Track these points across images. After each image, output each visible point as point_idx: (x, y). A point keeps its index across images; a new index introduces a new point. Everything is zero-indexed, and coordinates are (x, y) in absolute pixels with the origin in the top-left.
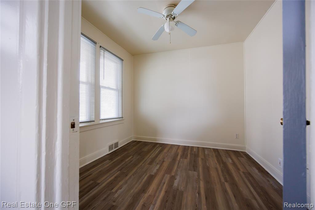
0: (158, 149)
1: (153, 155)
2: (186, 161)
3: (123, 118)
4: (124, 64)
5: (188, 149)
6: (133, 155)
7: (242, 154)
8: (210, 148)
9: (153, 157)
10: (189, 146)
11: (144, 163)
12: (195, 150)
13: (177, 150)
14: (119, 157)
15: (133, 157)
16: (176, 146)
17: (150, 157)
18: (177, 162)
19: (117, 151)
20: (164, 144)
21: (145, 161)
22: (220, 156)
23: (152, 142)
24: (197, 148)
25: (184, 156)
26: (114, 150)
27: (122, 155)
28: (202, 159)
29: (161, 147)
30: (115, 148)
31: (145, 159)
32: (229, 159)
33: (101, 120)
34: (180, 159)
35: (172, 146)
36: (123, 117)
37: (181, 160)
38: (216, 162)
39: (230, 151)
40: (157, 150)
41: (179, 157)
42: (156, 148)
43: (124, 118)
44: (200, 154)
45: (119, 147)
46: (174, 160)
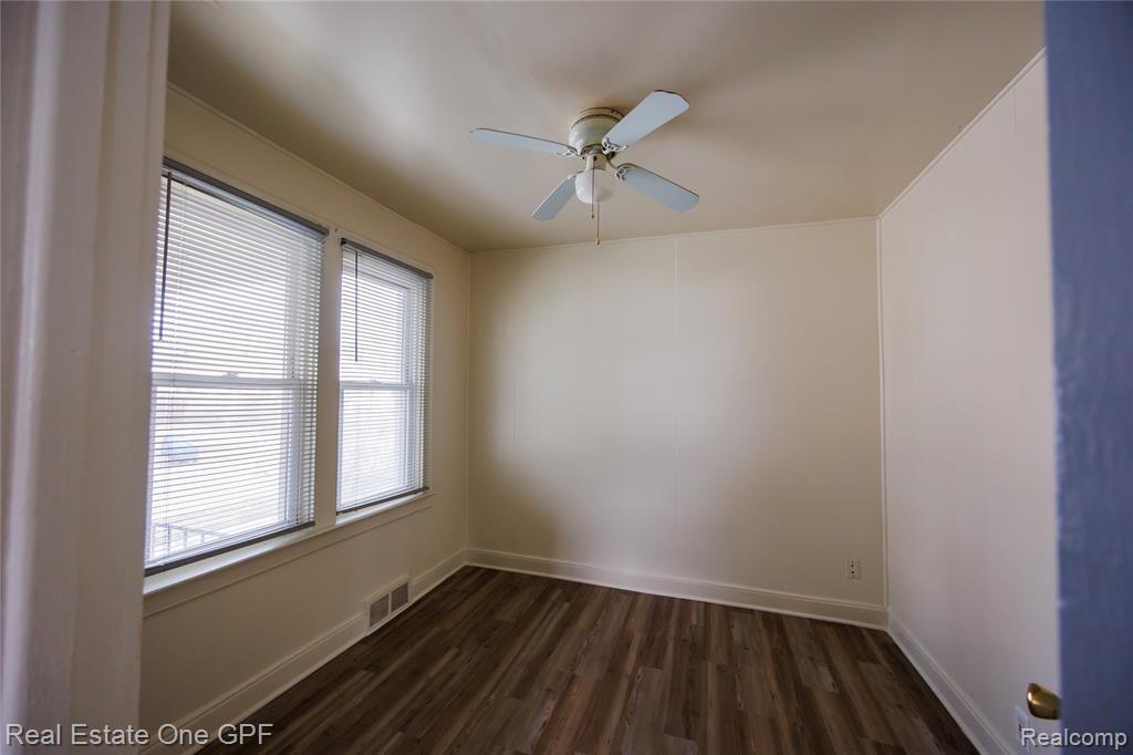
0: (555, 609)
1: (536, 644)
2: (659, 679)
3: (428, 488)
4: (433, 289)
5: (669, 616)
6: (458, 647)
7: (871, 643)
8: (751, 611)
9: (534, 652)
10: (671, 600)
11: (495, 687)
12: (694, 622)
13: (628, 616)
14: (407, 655)
15: (457, 655)
16: (624, 597)
17: (523, 655)
18: (624, 684)
19: (399, 623)
20: (580, 584)
21: (505, 673)
22: (790, 653)
23: (536, 577)
24: (702, 606)
25: (652, 651)
26: (391, 616)
27: (420, 644)
28: (720, 668)
29: (568, 600)
30: (393, 610)
31: (503, 668)
32: (820, 668)
33: (341, 515)
34: (635, 670)
35: (613, 594)
36: (430, 485)
37: (640, 672)
38: (774, 684)
39: (827, 628)
40: (552, 619)
41: (633, 654)
42: (548, 606)
43: (430, 492)
44: (714, 642)
45: (413, 600)
46: (613, 670)
